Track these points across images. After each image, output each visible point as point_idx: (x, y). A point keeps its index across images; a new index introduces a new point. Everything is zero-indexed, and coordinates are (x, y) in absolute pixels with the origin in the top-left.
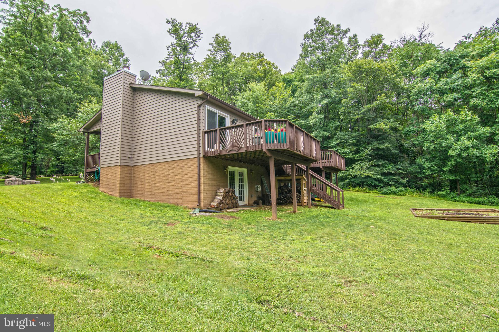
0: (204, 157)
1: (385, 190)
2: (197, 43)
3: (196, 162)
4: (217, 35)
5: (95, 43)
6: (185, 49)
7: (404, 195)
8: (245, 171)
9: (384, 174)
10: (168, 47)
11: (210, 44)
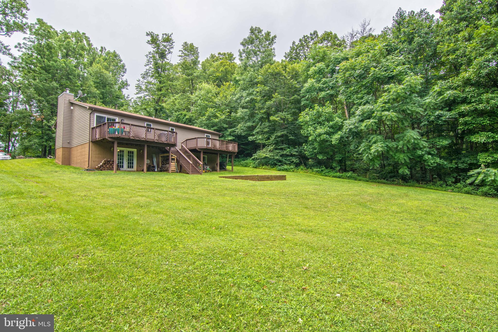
0: (92, 141)
1: (282, 167)
2: (171, 50)
3: (88, 144)
4: (186, 43)
5: (105, 50)
6: (163, 56)
7: (293, 171)
8: (135, 150)
9: (282, 156)
10: (147, 56)
11: (180, 51)
